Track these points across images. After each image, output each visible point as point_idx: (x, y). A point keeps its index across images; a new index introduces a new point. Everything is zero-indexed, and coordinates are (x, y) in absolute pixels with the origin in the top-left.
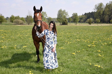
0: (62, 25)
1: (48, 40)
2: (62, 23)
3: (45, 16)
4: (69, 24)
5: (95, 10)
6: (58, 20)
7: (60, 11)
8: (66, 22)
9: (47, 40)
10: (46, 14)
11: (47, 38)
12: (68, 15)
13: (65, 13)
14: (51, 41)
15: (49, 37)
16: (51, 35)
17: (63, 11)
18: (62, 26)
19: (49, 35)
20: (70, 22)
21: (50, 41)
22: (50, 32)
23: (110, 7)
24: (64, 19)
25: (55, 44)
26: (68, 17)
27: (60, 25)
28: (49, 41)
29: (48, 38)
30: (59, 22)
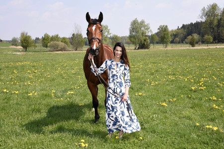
0: (139, 48)
2: (139, 45)
3: (106, 33)
4: (152, 46)
5: (202, 18)
6: (131, 40)
7: (134, 23)
8: (146, 43)
9: (111, 79)
10: (108, 29)
11: (111, 76)
12: (149, 30)
13: (145, 26)
15: (115, 73)
16: (118, 69)
17: (139, 22)
18: (139, 50)
20: (153, 43)
21: (117, 81)
22: (117, 64)
24: (143, 38)
25: (127, 86)
26: (150, 34)
27: (135, 49)
28: (115, 81)
29: (113, 76)
30: (134, 43)
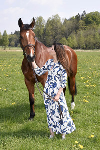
1: (49, 80)
14: (54, 81)
16: (53, 71)
22: (54, 65)
23: (54, 25)
28: (49, 82)
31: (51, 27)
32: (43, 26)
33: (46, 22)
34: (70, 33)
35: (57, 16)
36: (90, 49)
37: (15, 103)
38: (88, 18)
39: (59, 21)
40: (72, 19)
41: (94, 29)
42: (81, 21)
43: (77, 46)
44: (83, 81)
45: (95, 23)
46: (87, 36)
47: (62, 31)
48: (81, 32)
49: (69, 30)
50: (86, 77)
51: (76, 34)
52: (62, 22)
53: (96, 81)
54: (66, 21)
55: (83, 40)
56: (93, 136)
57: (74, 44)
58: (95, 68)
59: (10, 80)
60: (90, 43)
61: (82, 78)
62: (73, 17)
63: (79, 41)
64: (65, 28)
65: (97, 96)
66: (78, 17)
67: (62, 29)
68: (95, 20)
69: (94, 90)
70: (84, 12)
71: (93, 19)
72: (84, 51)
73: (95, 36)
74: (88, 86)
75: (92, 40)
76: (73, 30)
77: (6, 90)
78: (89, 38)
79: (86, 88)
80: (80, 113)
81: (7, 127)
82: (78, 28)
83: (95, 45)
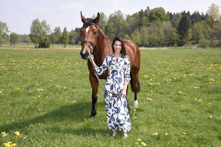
0: (39, 47)
2: (40, 44)
3: (4, 31)
4: (51, 46)
6: (31, 39)
7: (36, 22)
8: (46, 43)
9: (111, 76)
11: (111, 71)
12: (49, 31)
13: (46, 26)
14: (119, 76)
15: (115, 68)
16: (117, 64)
17: (40, 22)
18: (40, 49)
19: (114, 65)
20: (53, 43)
21: (117, 76)
22: (117, 60)
23: (116, 21)
24: (43, 38)
25: (126, 81)
26: (50, 34)
27: (36, 48)
28: (114, 77)
29: (113, 71)
30: (33, 42)
31: (112, 23)
32: (105, 23)
33: (108, 18)
34: (133, 30)
35: (119, 11)
36: (153, 46)
37: (75, 101)
38: (151, 13)
39: (121, 17)
40: (134, 15)
41: (158, 25)
42: (144, 18)
43: (140, 43)
44: (147, 79)
45: (159, 19)
46: (150, 33)
47: (124, 28)
48: (145, 29)
49: (132, 26)
50: (150, 75)
51: (140, 30)
52: (125, 18)
53: (160, 78)
54: (129, 17)
55: (147, 36)
56: (156, 134)
57: (137, 41)
58: (159, 66)
59: (70, 78)
60: (154, 40)
61: (146, 76)
62: (136, 13)
63: (142, 38)
64: (128, 25)
65: (160, 94)
66: (141, 13)
67: (125, 25)
68: (159, 16)
69: (157, 88)
70: (148, 7)
71: (157, 15)
72: (147, 48)
73: (158, 32)
74: (152, 84)
75: (156, 37)
76: (135, 26)
77: (65, 88)
78: (153, 35)
79: (150, 86)
80: (143, 111)
81: (66, 125)
82: (142, 25)
83: (159, 42)
